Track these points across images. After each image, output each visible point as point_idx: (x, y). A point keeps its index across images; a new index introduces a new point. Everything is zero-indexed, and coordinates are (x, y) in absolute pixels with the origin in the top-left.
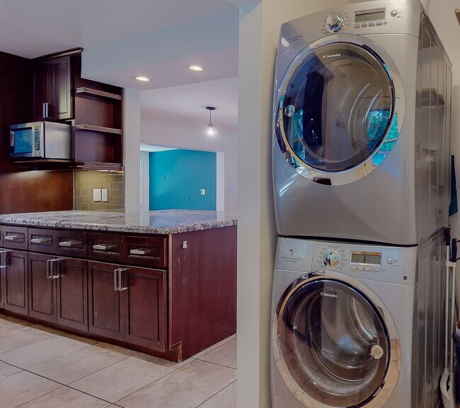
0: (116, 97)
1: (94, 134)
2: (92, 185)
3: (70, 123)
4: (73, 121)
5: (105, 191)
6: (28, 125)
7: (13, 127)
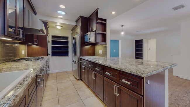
0: (105, 22)
1: (100, 34)
2: (99, 49)
3: (95, 32)
4: (96, 31)
5: (102, 51)
6: (87, 34)
7: (85, 35)
